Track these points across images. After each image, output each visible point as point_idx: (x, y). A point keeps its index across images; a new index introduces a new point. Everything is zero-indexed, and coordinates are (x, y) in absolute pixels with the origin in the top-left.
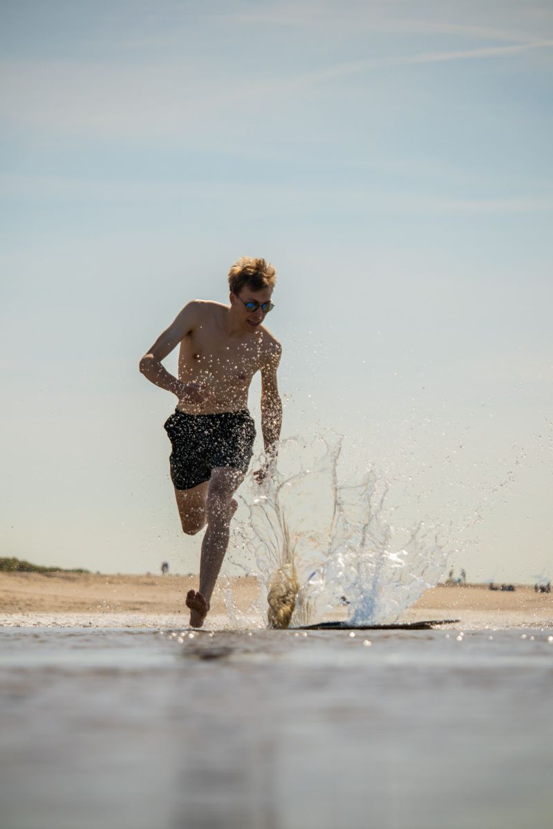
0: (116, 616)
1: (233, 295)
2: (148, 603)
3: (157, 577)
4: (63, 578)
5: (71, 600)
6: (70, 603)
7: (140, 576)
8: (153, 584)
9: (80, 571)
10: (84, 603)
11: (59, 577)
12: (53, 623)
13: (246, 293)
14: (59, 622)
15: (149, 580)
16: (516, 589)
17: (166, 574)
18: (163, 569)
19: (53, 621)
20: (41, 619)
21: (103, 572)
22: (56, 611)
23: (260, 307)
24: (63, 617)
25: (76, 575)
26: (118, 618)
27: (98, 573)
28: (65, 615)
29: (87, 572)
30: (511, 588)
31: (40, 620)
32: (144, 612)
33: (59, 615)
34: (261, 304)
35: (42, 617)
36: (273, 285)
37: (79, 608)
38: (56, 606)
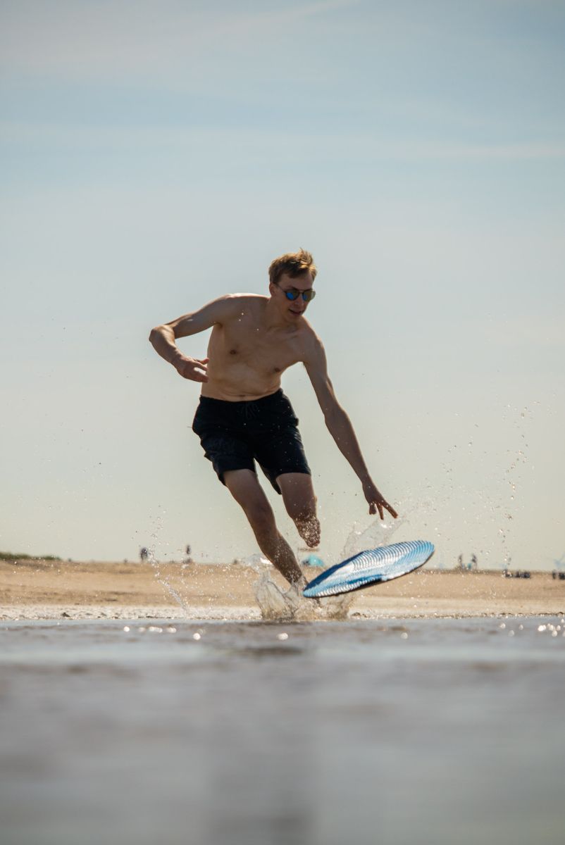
0: (90, 607)
1: (273, 285)
2: (124, 594)
3: (135, 565)
4: (31, 565)
5: (40, 591)
6: (39, 593)
7: (117, 564)
8: (129, 572)
9: (50, 559)
10: (55, 594)
11: (26, 565)
12: (21, 616)
13: (286, 280)
14: (27, 615)
15: (125, 568)
16: (532, 576)
17: (146, 562)
18: (142, 557)
19: (20, 613)
20: (8, 612)
21: (75, 559)
22: (24, 603)
23: (301, 295)
24: (31, 610)
25: (45, 563)
26: (91, 610)
27: (70, 560)
28: (35, 606)
29: (58, 559)
30: (526, 575)
31: (6, 612)
32: (121, 603)
33: (27, 608)
34: (301, 292)
35: (8, 609)
36: (314, 273)
37: (49, 599)
38: (23, 597)
